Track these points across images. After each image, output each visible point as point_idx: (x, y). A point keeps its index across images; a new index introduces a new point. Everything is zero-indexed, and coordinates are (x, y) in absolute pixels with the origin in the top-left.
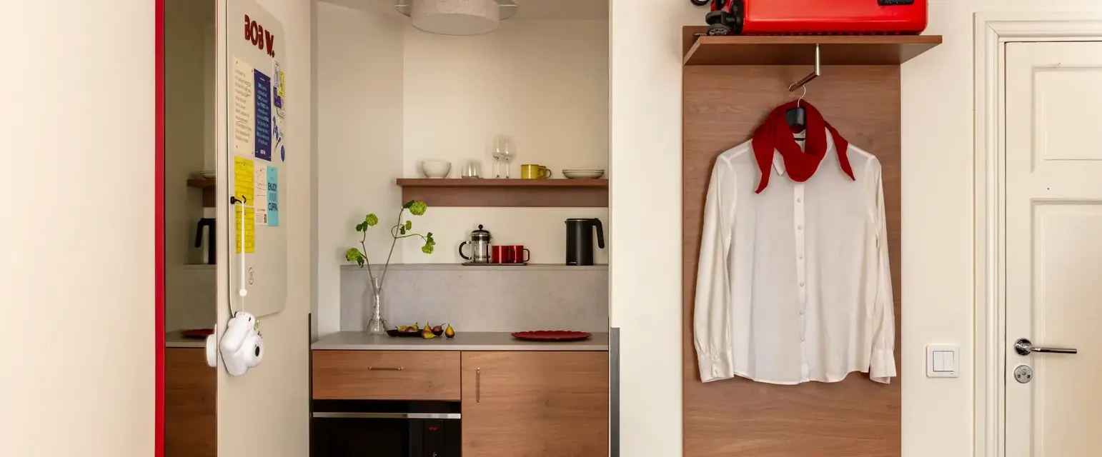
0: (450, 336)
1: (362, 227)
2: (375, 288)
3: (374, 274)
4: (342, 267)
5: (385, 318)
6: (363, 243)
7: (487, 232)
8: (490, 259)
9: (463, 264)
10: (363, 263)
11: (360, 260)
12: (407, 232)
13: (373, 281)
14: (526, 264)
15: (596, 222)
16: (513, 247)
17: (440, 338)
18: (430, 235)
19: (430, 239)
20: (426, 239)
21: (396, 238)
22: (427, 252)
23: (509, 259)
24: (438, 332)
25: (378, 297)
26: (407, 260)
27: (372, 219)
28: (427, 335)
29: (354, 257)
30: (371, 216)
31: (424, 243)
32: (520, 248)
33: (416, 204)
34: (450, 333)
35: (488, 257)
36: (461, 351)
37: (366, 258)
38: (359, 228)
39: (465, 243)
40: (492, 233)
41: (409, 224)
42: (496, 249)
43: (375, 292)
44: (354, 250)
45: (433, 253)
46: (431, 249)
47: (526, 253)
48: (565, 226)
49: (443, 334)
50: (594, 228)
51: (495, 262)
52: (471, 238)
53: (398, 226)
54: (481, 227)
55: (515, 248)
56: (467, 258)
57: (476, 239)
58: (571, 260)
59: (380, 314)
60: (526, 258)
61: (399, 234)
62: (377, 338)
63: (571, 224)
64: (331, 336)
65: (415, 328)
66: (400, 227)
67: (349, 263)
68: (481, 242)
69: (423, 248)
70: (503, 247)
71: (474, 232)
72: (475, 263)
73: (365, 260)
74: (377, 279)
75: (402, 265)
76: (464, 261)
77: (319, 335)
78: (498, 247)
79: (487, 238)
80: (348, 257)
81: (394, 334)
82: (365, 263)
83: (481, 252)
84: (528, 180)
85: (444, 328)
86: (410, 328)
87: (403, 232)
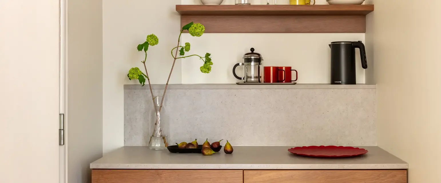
0: (229, 152)
1: (143, 47)
2: (155, 106)
3: (156, 93)
4: (126, 87)
5: (165, 133)
6: (144, 63)
7: (259, 55)
8: (262, 79)
9: (238, 84)
10: (144, 82)
11: (142, 79)
12: (186, 53)
13: (154, 99)
14: (295, 84)
15: (359, 44)
16: (282, 68)
17: (219, 154)
18: (208, 55)
19: (208, 59)
20: (204, 59)
21: (175, 59)
22: (205, 72)
23: (279, 80)
24: (216, 148)
25: (158, 114)
26: (185, 80)
27: (152, 40)
28: (205, 152)
29: (135, 76)
30: (152, 36)
31: (202, 63)
32: (289, 70)
33: (195, 25)
34: (229, 149)
35: (259, 77)
36: (244, 170)
37: (147, 77)
38: (140, 48)
39: (238, 64)
40: (263, 56)
41: (188, 45)
42: (267, 69)
43: (156, 109)
44: (137, 69)
45: (211, 72)
46: (209, 69)
47: (293, 74)
48: (330, 49)
49: (222, 149)
50: (357, 50)
51: (267, 80)
52: (243, 60)
53: (178, 47)
54: (252, 50)
55: (284, 69)
56: (240, 79)
57: (248, 60)
58: (335, 79)
59: (161, 131)
60: (293, 78)
61: (178, 55)
62: (158, 155)
63: (335, 47)
64: (114, 153)
65: (195, 144)
66: (180, 49)
67: (131, 82)
68: (253, 63)
69: (201, 67)
70: (273, 67)
71: (247, 54)
72: (247, 83)
73: (146, 79)
74: (158, 98)
75: (182, 84)
76: (236, 81)
77: (104, 152)
78: (269, 68)
79: (259, 60)
80: (130, 75)
81: (174, 150)
82: (147, 83)
83: (253, 73)
84: (296, 5)
85: (223, 144)
86: (190, 144)
87: (182, 53)
